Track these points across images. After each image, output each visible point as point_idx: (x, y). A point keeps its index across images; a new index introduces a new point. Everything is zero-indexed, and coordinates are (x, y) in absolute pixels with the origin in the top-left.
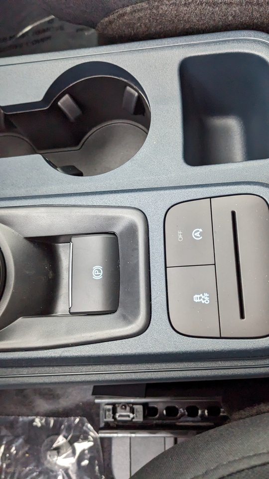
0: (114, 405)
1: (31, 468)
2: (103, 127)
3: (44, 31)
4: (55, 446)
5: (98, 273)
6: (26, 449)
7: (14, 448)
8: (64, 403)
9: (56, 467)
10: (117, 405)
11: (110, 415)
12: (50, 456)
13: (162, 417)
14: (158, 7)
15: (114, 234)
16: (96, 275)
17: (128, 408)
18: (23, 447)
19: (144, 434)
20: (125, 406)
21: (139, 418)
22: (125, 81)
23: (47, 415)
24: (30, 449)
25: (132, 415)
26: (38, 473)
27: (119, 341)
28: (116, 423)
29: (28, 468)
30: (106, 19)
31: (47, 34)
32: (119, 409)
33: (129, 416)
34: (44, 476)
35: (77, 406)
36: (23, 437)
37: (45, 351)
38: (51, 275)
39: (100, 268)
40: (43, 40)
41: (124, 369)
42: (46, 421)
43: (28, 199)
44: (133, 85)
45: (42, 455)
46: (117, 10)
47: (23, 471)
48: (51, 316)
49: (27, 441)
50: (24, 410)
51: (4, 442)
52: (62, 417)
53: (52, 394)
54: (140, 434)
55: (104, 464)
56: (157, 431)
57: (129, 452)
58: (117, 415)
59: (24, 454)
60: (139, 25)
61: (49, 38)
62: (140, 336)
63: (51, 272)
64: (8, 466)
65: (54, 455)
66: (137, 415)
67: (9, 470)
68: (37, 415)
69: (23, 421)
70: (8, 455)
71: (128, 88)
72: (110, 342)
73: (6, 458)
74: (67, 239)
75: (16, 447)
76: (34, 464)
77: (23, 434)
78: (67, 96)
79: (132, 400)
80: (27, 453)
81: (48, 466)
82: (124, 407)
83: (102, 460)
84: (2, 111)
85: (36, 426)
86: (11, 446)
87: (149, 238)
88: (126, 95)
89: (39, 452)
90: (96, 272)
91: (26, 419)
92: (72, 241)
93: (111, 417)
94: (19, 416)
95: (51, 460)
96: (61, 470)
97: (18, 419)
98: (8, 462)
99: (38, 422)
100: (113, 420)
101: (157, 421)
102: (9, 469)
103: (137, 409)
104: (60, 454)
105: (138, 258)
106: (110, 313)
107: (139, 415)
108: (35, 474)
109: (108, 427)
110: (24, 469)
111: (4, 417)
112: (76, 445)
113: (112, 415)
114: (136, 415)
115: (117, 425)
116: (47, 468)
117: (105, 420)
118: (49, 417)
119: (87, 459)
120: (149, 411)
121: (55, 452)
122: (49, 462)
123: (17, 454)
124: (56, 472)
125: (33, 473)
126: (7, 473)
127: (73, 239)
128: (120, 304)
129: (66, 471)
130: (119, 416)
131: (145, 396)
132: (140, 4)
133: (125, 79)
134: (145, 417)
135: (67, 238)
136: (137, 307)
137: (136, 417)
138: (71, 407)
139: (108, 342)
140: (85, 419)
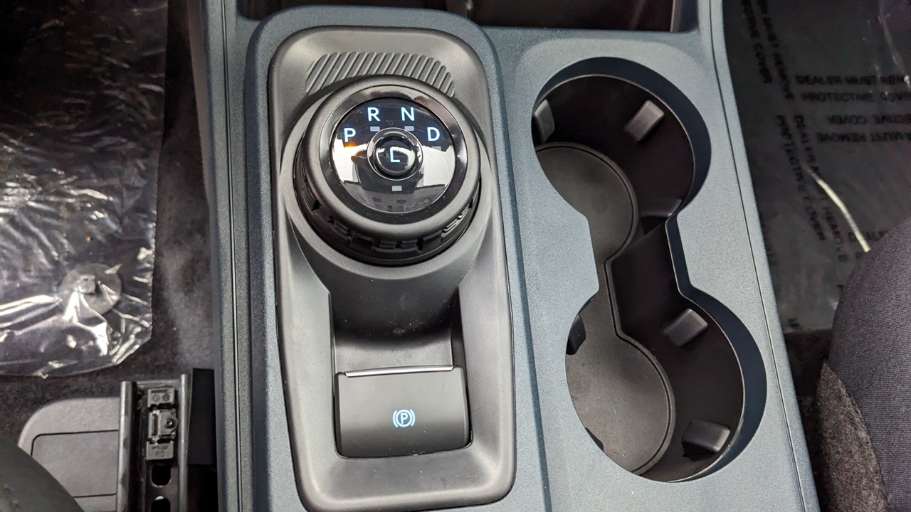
0: (176, 406)
1: (66, 246)
2: (660, 375)
3: (834, 227)
4: (104, 287)
5: (402, 419)
6: (99, 237)
7: (101, 215)
8: (177, 300)
9: (66, 292)
10: (174, 410)
11: (158, 400)
12: (86, 280)
13: (152, 493)
14: (871, 488)
15: (470, 440)
16: (400, 415)
17: (169, 431)
18: (102, 231)
19: (123, 464)
20: (174, 425)
21: (152, 452)
22: (739, 428)
23: (157, 272)
24: (99, 243)
25: (156, 439)
26: (57, 259)
27: (291, 465)
28: (143, 410)
29: (65, 241)
30: (843, 391)
31: (829, 234)
32: (167, 413)
33: (155, 434)
34: (52, 271)
35: (170, 324)
36: (120, 231)
37: (276, 341)
38: (400, 332)
39: (412, 422)
40: (817, 226)
41: (243, 463)
42: (147, 270)
43: (522, 292)
44: (733, 442)
45: (89, 265)
46: (859, 411)
47: (61, 233)
48: (331, 338)
49: (111, 237)
50: (166, 233)
51: (111, 199)
52: (152, 296)
53: (193, 280)
54: (124, 456)
55: (68, 377)
56: (127, 486)
57: (91, 429)
58: (157, 412)
59: (90, 234)
60: (840, 449)
61: (822, 237)
62: (299, 501)
63: (403, 331)
64: (70, 207)
65: (87, 287)
66: (156, 450)
67: (62, 208)
68: (158, 253)
69: (148, 229)
70: (89, 205)
71: (727, 433)
72: (289, 450)
73: (85, 202)
74: (459, 361)
75: (103, 219)
76: (73, 252)
77: (124, 229)
78: (704, 324)
79: (183, 441)
80: (92, 239)
81: (69, 278)
82: (171, 423)
83: (75, 373)
84: (670, 214)
85: (138, 252)
86: (103, 210)
87: (465, 506)
88: (716, 428)
89: (94, 260)
90: (404, 416)
91: (151, 234)
92: (455, 369)
93: (153, 403)
94: (157, 223)
95: (79, 282)
96: (61, 300)
97: (152, 222)
98: (78, 206)
99: (144, 254)
100: (149, 406)
101: (144, 485)
102: (65, 209)
103: (166, 448)
104: (88, 296)
105: (430, 489)
106: (336, 444)
107: (157, 453)
108: (55, 254)
109: (137, 396)
110: (65, 235)
111: (156, 196)
112: (104, 325)
113: (157, 403)
114: (156, 447)
115: (140, 410)
116: (64, 275)
117: (149, 391)
118: (153, 275)
119: (77, 345)
120: (163, 470)
121: (92, 289)
122: (75, 279)
123: (91, 221)
124: (57, 292)
125: (57, 251)
126: (59, 204)
127: (458, 371)
128: (351, 460)
129: (59, 310)
130: (155, 416)
131: (190, 466)
132: (874, 456)
133: (742, 427)
134: (153, 462)
135: (459, 359)
136: (349, 495)
137: (153, 448)
138: (170, 310)
139: (289, 446)
140: (148, 338)
